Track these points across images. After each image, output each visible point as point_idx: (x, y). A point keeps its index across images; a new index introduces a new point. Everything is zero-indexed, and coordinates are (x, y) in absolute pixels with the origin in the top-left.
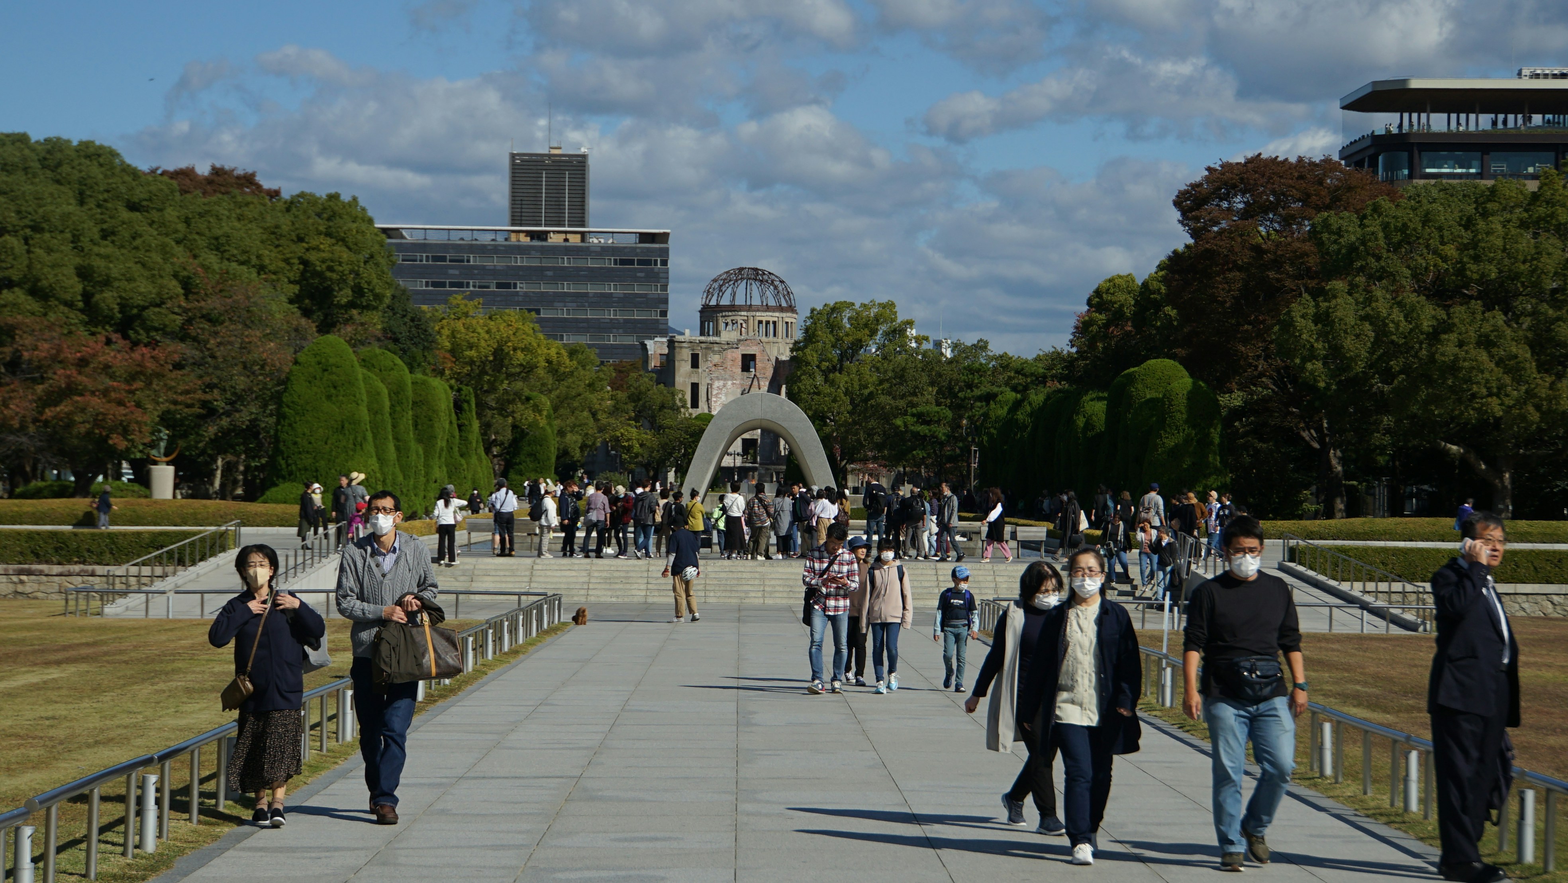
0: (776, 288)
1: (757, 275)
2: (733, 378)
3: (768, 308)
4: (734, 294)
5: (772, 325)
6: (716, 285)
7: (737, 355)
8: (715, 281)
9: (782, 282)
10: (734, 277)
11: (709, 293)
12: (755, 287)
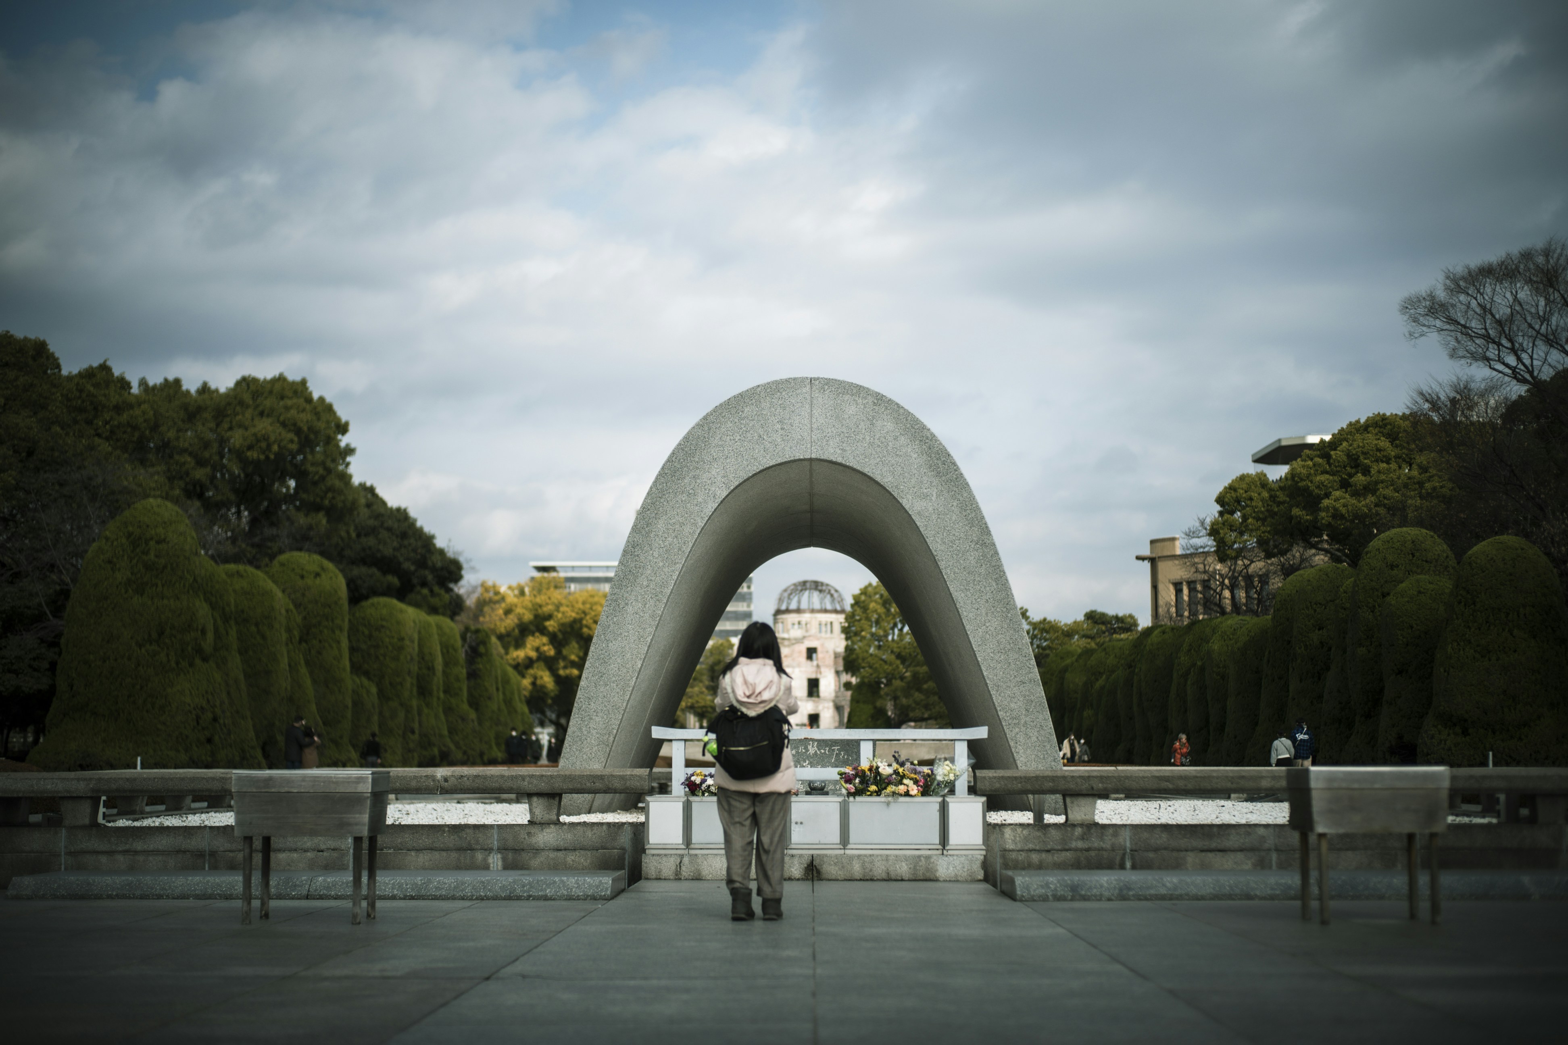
0: (832, 596)
1: (817, 586)
2: (799, 665)
3: (826, 611)
4: (799, 602)
5: (829, 626)
6: (786, 595)
7: (802, 648)
8: (785, 590)
9: (836, 591)
10: (800, 588)
11: (781, 600)
12: (816, 595)
